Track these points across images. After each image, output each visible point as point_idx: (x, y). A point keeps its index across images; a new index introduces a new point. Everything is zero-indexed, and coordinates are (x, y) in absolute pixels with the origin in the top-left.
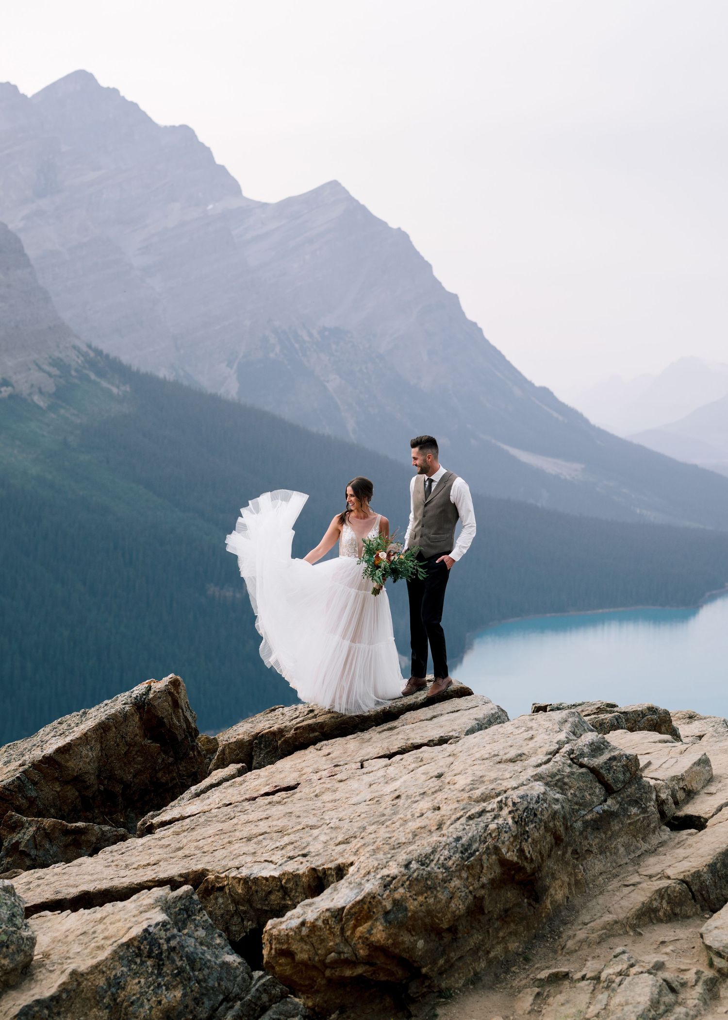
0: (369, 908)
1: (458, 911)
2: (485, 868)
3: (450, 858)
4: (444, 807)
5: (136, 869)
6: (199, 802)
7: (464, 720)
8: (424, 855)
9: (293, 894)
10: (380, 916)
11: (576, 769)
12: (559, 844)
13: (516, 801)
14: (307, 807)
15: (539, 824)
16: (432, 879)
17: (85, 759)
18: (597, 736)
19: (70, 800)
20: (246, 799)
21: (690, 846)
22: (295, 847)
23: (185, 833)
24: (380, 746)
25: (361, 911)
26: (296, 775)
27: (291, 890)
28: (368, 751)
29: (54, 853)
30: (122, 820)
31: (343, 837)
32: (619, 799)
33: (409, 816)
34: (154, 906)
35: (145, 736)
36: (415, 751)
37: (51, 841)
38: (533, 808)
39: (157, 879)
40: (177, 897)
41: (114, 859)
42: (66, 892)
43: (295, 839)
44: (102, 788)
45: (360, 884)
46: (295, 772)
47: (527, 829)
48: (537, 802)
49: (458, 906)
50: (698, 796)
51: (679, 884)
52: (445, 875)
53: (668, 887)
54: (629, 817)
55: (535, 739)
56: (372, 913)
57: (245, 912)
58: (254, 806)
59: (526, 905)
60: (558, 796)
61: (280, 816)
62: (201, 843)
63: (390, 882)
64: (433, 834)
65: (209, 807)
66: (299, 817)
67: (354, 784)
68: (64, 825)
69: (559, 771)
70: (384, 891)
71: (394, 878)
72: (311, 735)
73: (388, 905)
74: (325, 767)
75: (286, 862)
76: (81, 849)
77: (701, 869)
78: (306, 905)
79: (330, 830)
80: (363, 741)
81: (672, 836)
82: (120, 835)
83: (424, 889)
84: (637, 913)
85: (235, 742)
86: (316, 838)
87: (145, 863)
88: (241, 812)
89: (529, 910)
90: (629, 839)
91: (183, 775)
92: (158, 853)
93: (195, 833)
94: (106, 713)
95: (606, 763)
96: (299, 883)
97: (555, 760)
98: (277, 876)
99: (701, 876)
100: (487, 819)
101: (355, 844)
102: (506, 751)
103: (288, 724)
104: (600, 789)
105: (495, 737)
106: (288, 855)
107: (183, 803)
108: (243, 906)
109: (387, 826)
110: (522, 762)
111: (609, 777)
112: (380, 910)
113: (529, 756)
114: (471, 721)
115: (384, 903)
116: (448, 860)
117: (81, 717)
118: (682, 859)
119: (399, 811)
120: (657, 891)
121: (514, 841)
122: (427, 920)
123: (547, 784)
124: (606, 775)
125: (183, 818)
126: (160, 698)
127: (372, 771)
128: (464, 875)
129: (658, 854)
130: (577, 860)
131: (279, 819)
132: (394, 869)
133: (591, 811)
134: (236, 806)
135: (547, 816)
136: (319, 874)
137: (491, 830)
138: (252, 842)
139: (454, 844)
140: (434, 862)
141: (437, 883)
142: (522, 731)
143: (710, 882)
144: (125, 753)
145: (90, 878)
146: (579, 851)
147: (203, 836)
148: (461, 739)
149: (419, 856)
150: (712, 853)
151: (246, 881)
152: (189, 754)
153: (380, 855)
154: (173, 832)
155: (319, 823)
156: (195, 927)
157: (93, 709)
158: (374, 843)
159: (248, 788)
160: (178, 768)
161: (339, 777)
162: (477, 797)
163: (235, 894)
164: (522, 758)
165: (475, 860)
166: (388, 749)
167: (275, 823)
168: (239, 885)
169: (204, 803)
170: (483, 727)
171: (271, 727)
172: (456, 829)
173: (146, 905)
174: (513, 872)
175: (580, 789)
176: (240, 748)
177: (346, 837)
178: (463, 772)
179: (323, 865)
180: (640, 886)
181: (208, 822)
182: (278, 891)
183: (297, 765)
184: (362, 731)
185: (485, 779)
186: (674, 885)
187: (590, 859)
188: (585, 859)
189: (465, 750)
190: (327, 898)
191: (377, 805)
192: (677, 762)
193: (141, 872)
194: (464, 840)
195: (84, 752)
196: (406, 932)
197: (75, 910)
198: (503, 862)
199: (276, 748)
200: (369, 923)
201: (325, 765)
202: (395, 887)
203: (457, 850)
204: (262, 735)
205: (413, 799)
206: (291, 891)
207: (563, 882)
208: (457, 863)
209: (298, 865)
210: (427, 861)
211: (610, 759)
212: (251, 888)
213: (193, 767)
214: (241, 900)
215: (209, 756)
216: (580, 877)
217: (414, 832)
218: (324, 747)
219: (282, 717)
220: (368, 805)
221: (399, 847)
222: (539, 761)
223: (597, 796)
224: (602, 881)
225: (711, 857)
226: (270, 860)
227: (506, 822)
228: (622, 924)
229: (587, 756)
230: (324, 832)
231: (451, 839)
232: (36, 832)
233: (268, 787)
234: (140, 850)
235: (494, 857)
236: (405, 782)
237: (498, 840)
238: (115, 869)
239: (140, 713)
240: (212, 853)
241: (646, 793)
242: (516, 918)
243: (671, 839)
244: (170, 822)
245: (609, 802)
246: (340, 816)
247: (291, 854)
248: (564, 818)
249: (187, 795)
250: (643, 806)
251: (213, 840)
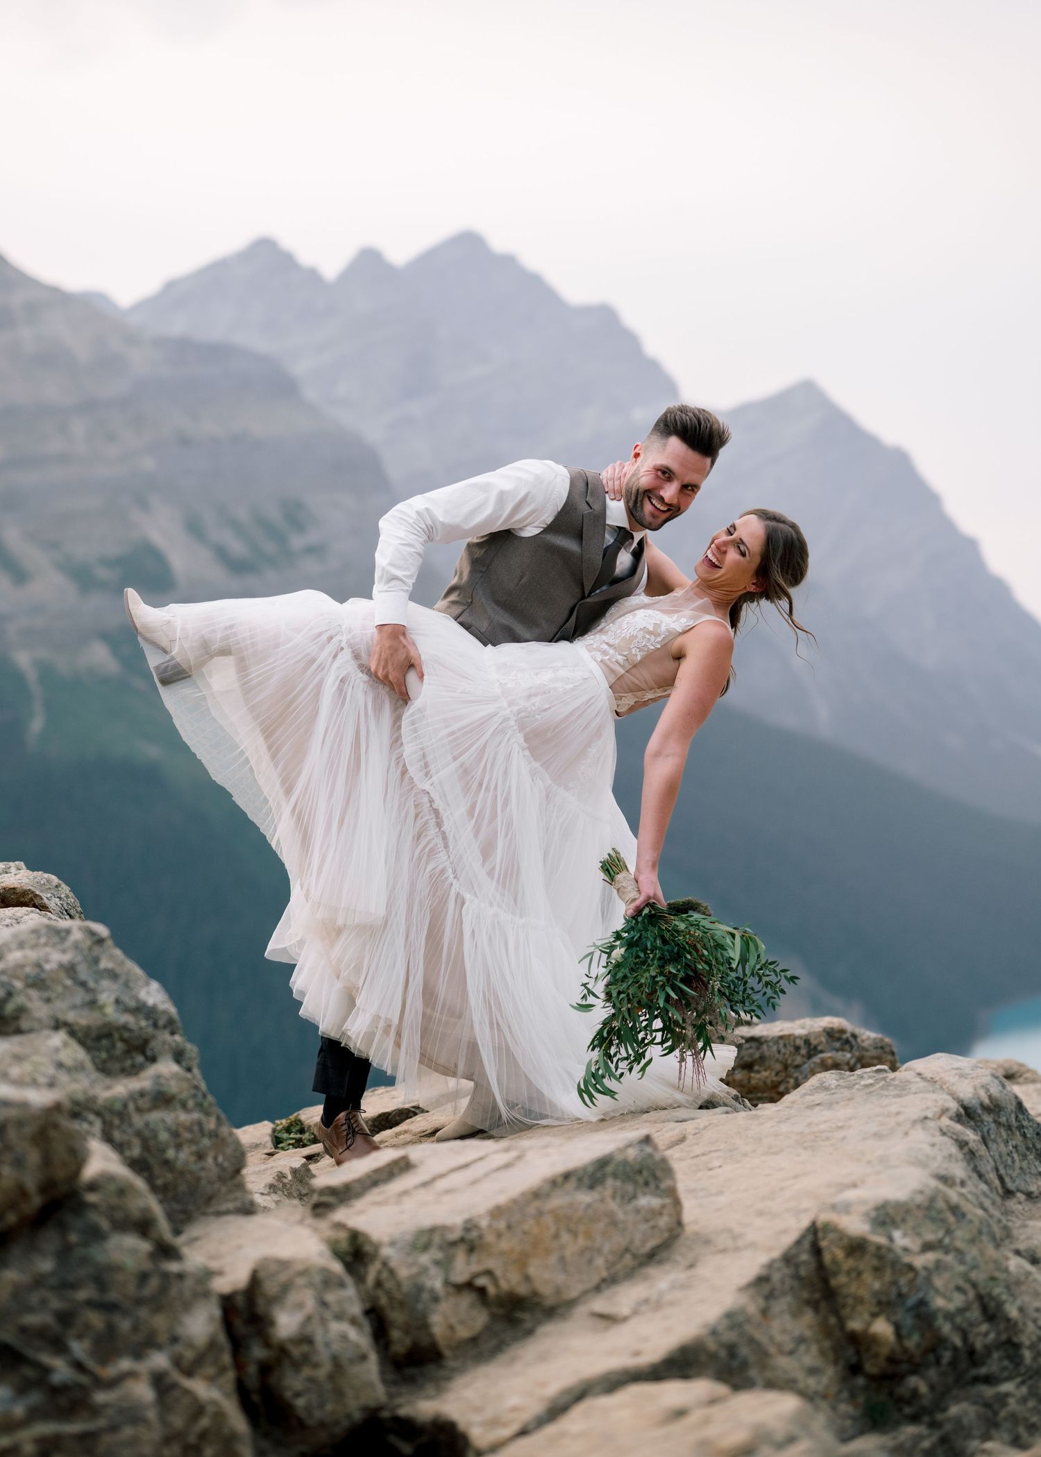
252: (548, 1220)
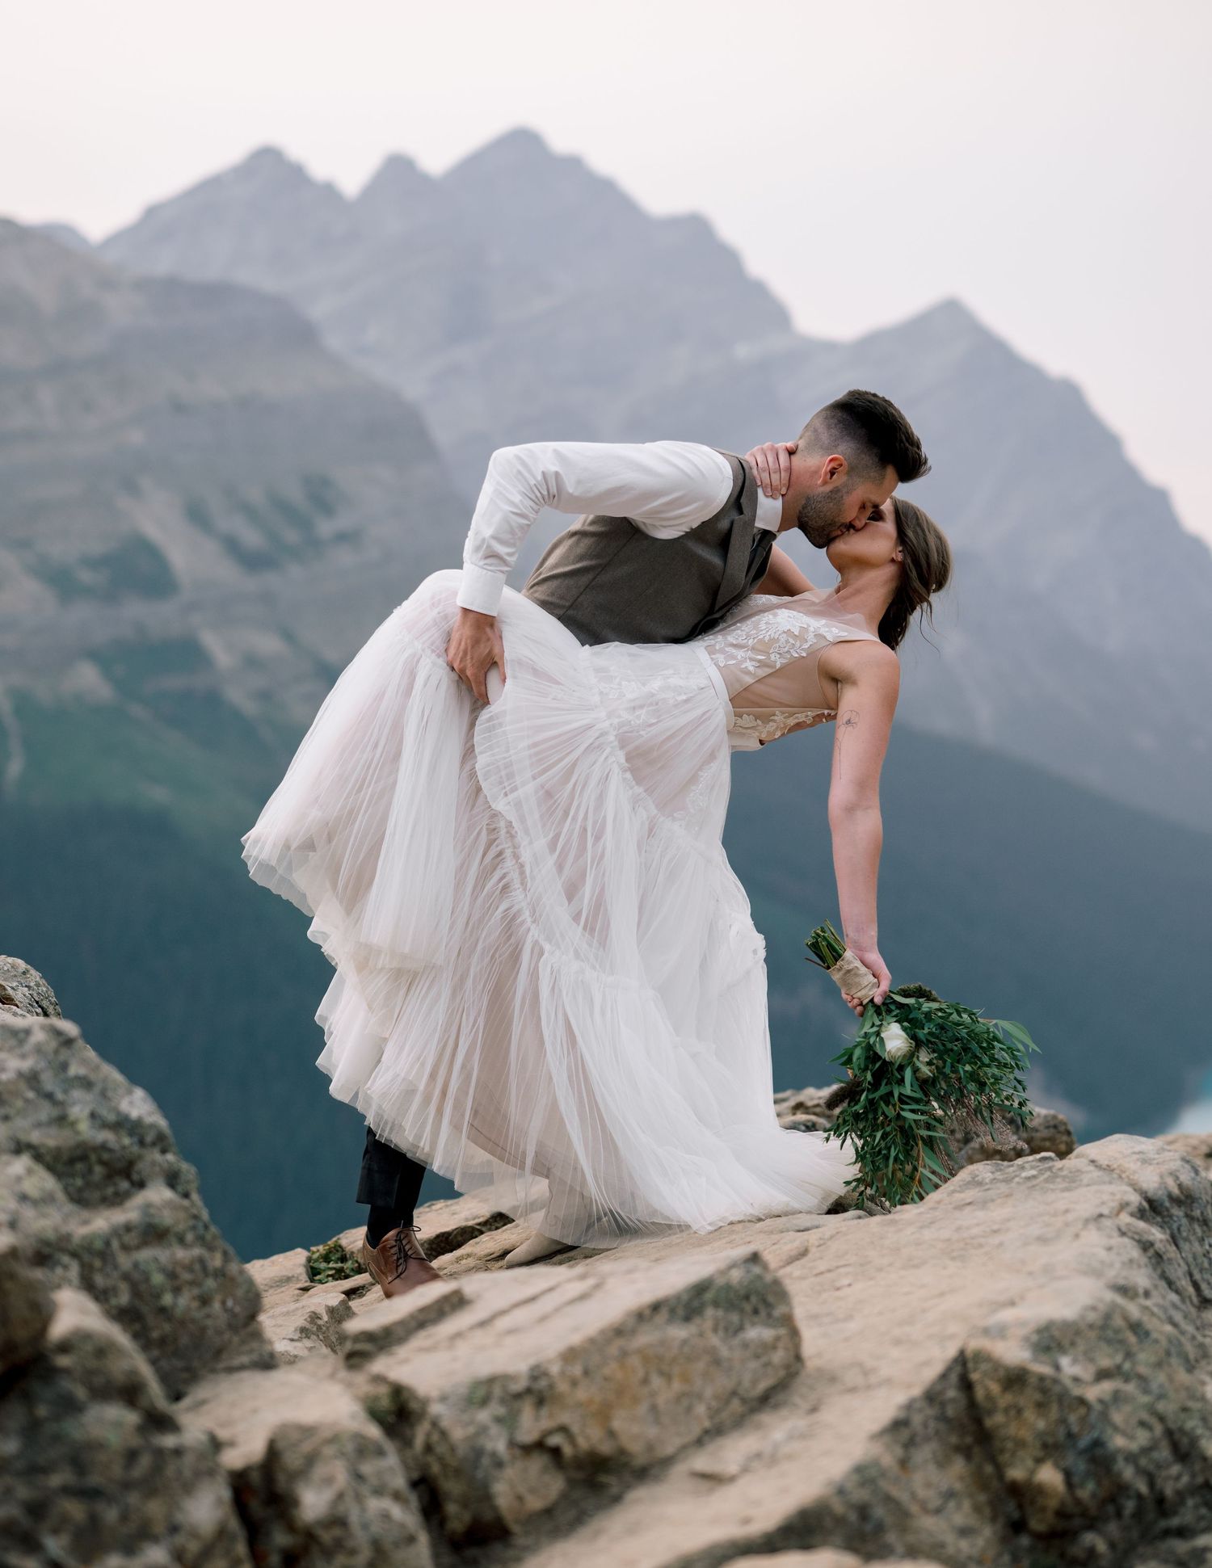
252: (635, 1361)
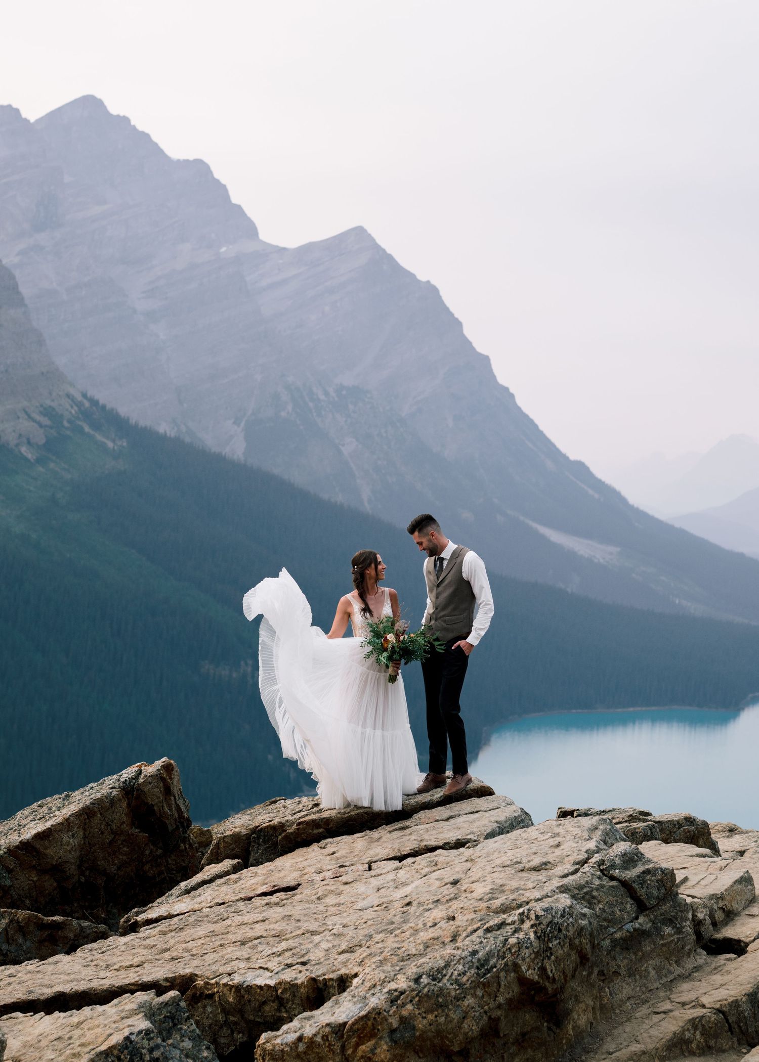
0: (373, 1024)
1: (470, 1033)
2: (502, 986)
3: (464, 973)
4: (460, 917)
5: (117, 970)
6: (189, 899)
7: (483, 823)
8: (435, 969)
9: (289, 1005)
10: (385, 1034)
11: (606, 882)
12: (585, 964)
13: (539, 914)
14: (308, 910)
15: (563, 941)
16: (443, 996)
17: (66, 847)
18: (630, 846)
19: (47, 892)
20: (241, 899)
21: (728, 972)
22: (294, 954)
23: (173, 934)
24: (390, 846)
25: (365, 1027)
26: (296, 874)
27: (288, 1000)
28: (377, 852)
29: (27, 948)
30: (103, 916)
31: (347, 945)
32: (652, 916)
33: (421, 926)
34: (137, 1012)
35: (132, 824)
36: (429, 854)
37: (24, 936)
38: (558, 922)
39: (140, 982)
40: (162, 1003)
41: (94, 958)
42: (40, 992)
43: (294, 945)
44: (83, 879)
45: (365, 998)
46: (296, 871)
47: (551, 946)
48: (562, 916)
49: (471, 1027)
50: (737, 918)
51: (715, 1014)
52: (458, 992)
53: (702, 1017)
54: (662, 937)
55: (562, 847)
56: (376, 1031)
57: (235, 1023)
58: (250, 906)
59: (545, 1029)
60: (585, 910)
61: (278, 918)
62: (190, 945)
63: (398, 997)
64: (447, 947)
65: (200, 905)
66: (299, 921)
67: (360, 888)
68: (40, 918)
69: (587, 882)
70: (391, 1007)
71: (402, 993)
72: (315, 832)
73: (394, 1021)
74: (329, 867)
75: (283, 970)
76: (57, 945)
77: (739, 998)
78: (305, 1018)
79: (332, 937)
80: (372, 841)
81: (709, 961)
82: (101, 932)
83: (435, 1006)
84: (667, 1044)
85: (231, 835)
86: (317, 945)
87: (128, 964)
88: (235, 912)
89: (549, 1035)
90: (661, 962)
91: (173, 870)
92: (142, 954)
93: (184, 933)
94: (91, 797)
95: (638, 876)
96: (296, 994)
97: (583, 871)
98: (272, 985)
99: (739, 1006)
100: (507, 932)
101: (360, 953)
102: (530, 858)
103: (290, 818)
104: (631, 904)
105: (518, 842)
106: (286, 962)
107: (171, 900)
108: (234, 1016)
109: (396, 936)
110: (546, 872)
111: (642, 892)
112: (386, 1027)
113: (555, 866)
114: (491, 824)
115: (390, 1020)
116: (462, 975)
117: (64, 800)
118: (718, 986)
119: (409, 919)
120: (690, 1020)
121: (536, 958)
122: (436, 1041)
123: (573, 897)
124: (638, 890)
125: (171, 916)
126: (150, 783)
127: (381, 874)
128: (479, 993)
129: (693, 980)
130: (603, 983)
131: (276, 922)
132: (402, 983)
133: (621, 929)
134: (229, 906)
135: (572, 932)
136: (319, 984)
137: (511, 945)
138: (246, 946)
139: (470, 958)
140: (447, 977)
141: (449, 1001)
142: (547, 837)
143: (748, 1014)
144: (111, 843)
145: (66, 978)
146: (605, 972)
147: (193, 937)
148: (479, 843)
149: (430, 970)
150: (752, 981)
151: (238, 988)
152: (180, 846)
153: (388, 967)
154: (160, 931)
155: (320, 929)
156: (181, 1038)
157: (77, 793)
158: (382, 953)
159: (244, 886)
160: (167, 861)
161: (344, 879)
162: (496, 908)
163: (225, 1003)
164: (547, 867)
165: (492, 977)
166: (399, 850)
167: (272, 926)
168: (230, 994)
169: (195, 900)
170: (505, 830)
171: (271, 821)
172: (473, 941)
173: (129, 1010)
174: (533, 993)
175: (610, 904)
176: (236, 842)
177: (351, 946)
178: (482, 880)
179: (324, 975)
180: (671, 1014)
181: (198, 922)
182: (273, 1002)
183: (299, 864)
184: (371, 829)
185: (506, 888)
186: (708, 1014)
187: (617, 981)
188: (612, 981)
189: (484, 855)
190: (328, 1012)
191: (385, 912)
192: (716, 879)
193: (123, 973)
194: (480, 954)
195: (66, 839)
196: (413, 1053)
197: (49, 1013)
198: (522, 981)
199: (275, 844)
200: (373, 1042)
201: (329, 865)
202: (403, 1003)
203: (473, 965)
204: (262, 829)
205: (425, 907)
206: (287, 1003)
207: (587, 1006)
208: (471, 979)
209: (296, 974)
210: (439, 976)
211: (644, 872)
212: (243, 997)
213: (183, 861)
214: (232, 1010)
215: (201, 849)
216: (606, 1001)
217: (426, 943)
218: (329, 845)
219: (284, 811)
220: (376, 911)
221: (409, 959)
222: (566, 871)
223: (628, 913)
224: (630, 1007)
225: (751, 985)
226: (266, 966)
227: (527, 937)
228: (651, 1055)
229: (618, 867)
230: (326, 938)
231: (466, 953)
232: (8, 925)
233: (265, 886)
234: (121, 950)
235: (512, 974)
236: (417, 887)
237: (517, 956)
238: (95, 969)
239: (128, 799)
240: (202, 956)
241: (681, 911)
242: (534, 1044)
243: (707, 963)
244: (157, 920)
245: (641, 919)
246: (345, 922)
247: (289, 961)
248: (591, 934)
249: (175, 891)
250: (678, 926)
251: (203, 942)
252: (734, 892)
